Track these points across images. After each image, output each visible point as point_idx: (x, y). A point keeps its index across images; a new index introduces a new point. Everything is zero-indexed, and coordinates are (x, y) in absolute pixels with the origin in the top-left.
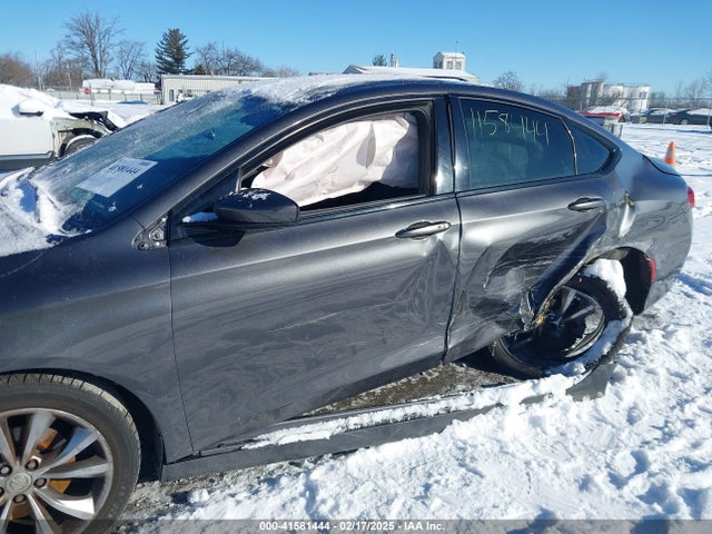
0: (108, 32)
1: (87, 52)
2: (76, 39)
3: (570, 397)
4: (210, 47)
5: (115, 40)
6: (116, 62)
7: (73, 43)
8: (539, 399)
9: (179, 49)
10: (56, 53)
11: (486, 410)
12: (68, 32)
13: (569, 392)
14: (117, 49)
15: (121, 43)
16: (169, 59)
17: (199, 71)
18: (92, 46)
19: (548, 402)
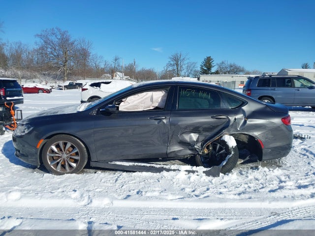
0: (184, 59)
1: (175, 67)
2: (172, 63)
3: (205, 174)
4: (223, 63)
5: (186, 62)
6: (185, 70)
7: (171, 64)
8: (193, 172)
9: (210, 64)
10: (166, 68)
11: (174, 170)
12: (170, 60)
13: (204, 172)
14: (186, 65)
15: (188, 63)
16: (205, 68)
17: (217, 73)
18: (177, 65)
19: (196, 173)
